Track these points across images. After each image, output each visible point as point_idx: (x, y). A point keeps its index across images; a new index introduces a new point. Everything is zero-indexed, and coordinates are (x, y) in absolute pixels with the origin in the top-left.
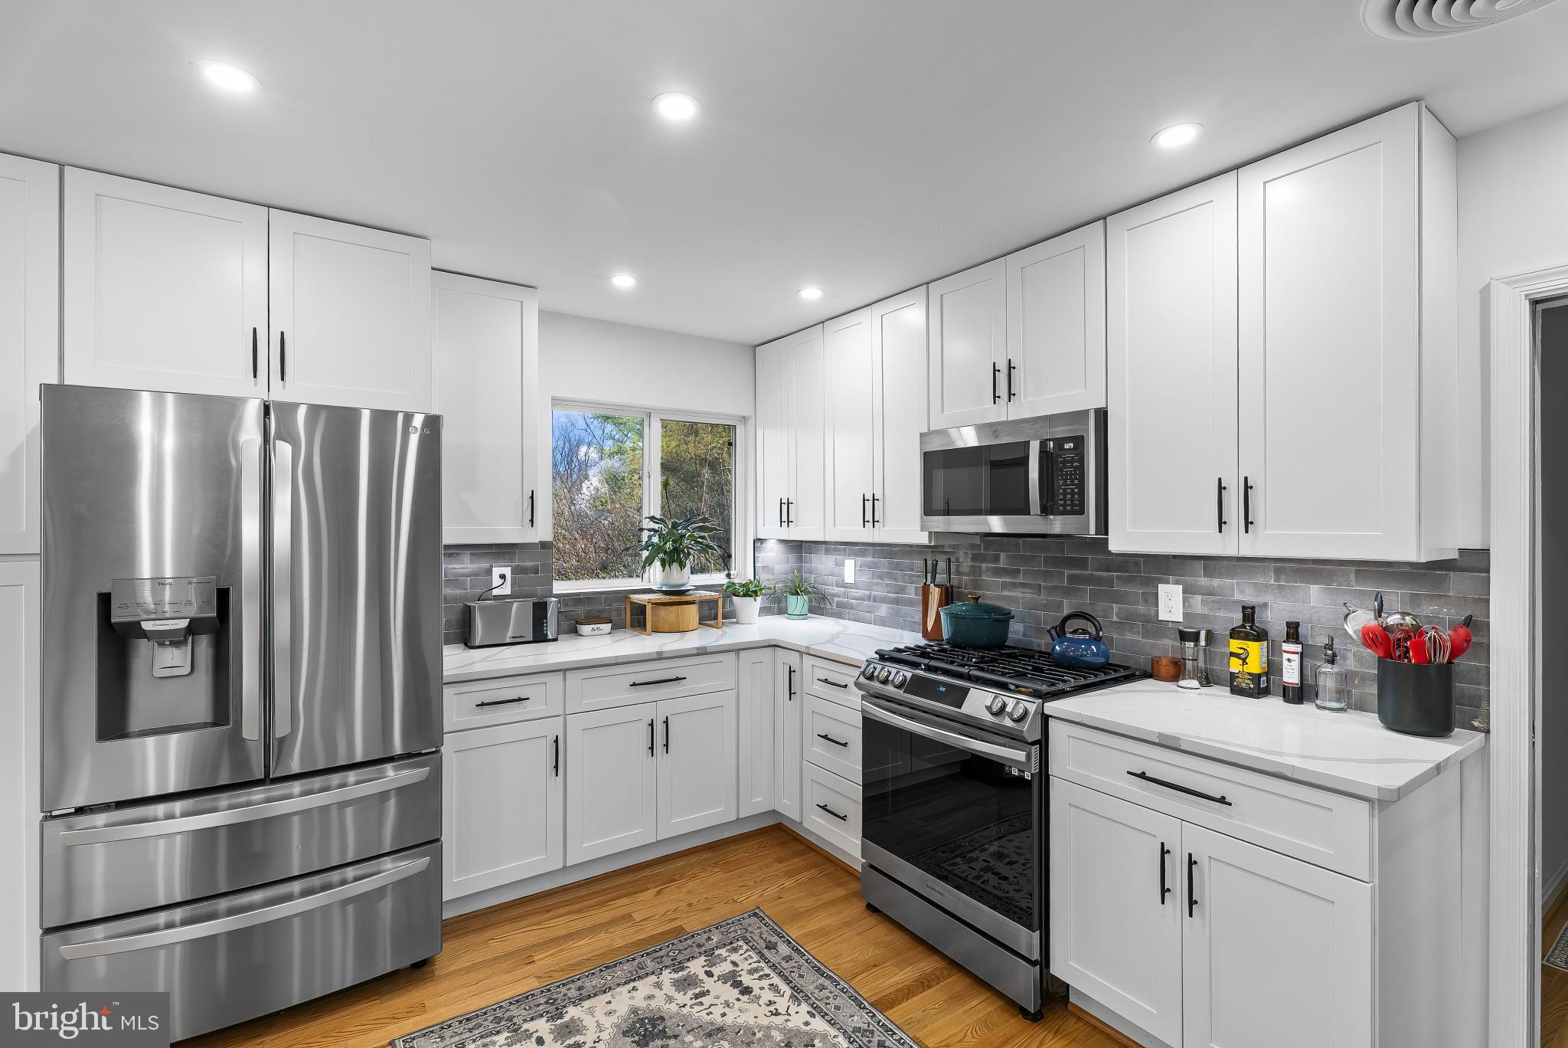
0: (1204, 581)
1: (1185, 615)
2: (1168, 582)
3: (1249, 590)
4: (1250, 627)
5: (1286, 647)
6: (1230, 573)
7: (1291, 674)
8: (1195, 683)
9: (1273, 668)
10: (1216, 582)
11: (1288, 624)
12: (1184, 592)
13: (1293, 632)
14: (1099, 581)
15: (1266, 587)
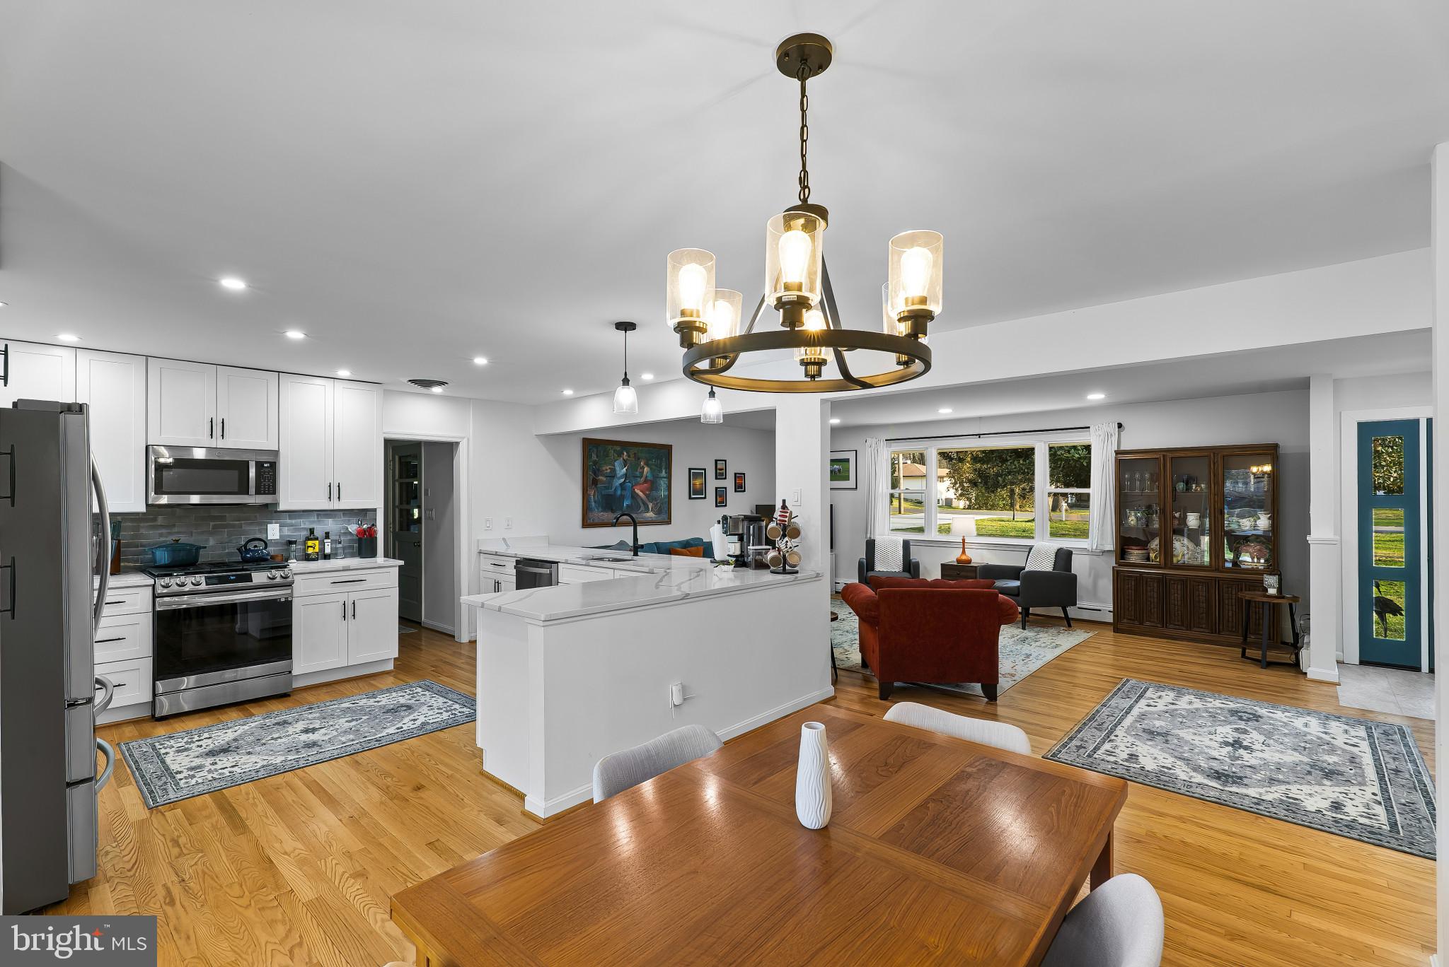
0: (289, 521)
1: (280, 536)
2: (272, 523)
3: (307, 523)
4: (311, 535)
5: (326, 541)
6: (300, 517)
7: (328, 550)
8: (295, 561)
9: (323, 549)
10: (293, 521)
11: (326, 533)
12: (280, 526)
13: (327, 535)
14: (233, 526)
15: (314, 522)
